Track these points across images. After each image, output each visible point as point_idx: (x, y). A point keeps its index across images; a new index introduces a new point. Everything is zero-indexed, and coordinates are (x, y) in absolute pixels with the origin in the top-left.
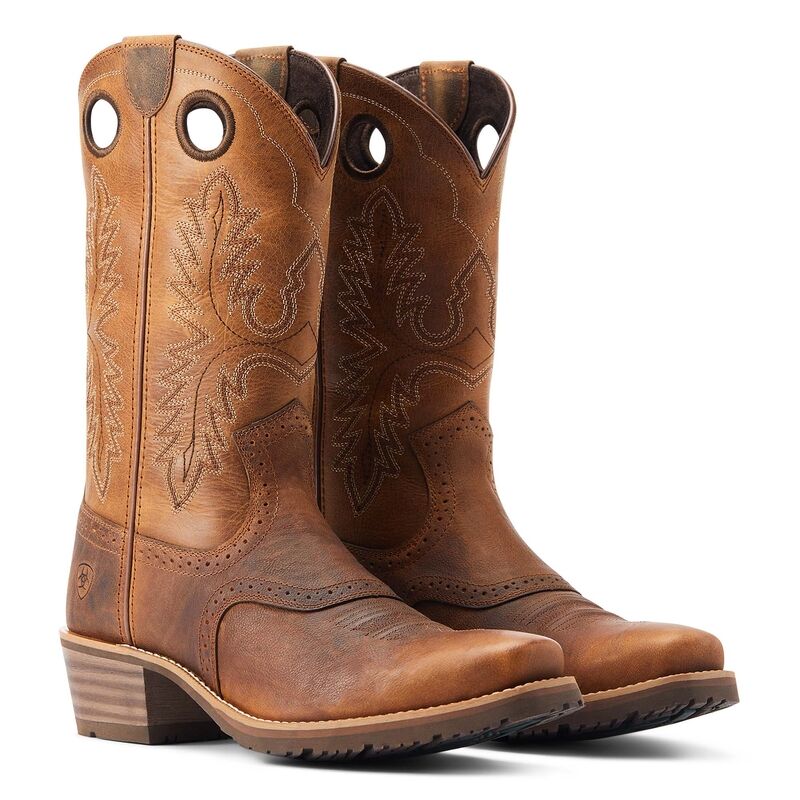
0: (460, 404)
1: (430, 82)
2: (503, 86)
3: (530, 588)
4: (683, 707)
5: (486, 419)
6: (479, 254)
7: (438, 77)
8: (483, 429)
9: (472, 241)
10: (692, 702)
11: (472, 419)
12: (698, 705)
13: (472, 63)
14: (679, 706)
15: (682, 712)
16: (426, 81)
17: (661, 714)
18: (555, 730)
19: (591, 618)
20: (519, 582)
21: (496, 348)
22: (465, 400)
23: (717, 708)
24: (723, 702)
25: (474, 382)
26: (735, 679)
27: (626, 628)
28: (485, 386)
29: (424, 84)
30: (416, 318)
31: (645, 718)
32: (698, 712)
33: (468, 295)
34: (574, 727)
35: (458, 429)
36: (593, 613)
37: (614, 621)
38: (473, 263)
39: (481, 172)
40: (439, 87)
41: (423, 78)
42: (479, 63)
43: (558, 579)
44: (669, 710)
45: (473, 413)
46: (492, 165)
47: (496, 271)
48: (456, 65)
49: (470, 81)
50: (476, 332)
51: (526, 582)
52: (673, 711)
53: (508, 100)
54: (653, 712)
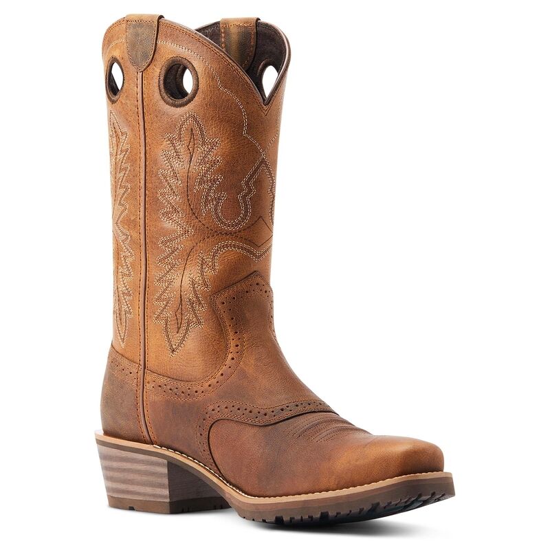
0: (249, 273)
1: (227, 33)
2: (281, 37)
3: (300, 409)
4: (413, 499)
5: (268, 284)
6: (263, 161)
7: (234, 31)
8: (266, 292)
9: (258, 152)
10: (420, 495)
11: (257, 284)
12: (424, 498)
13: (258, 19)
14: (409, 499)
15: (413, 503)
16: (224, 33)
17: (396, 505)
18: (318, 515)
19: (346, 433)
20: (292, 405)
21: (274, 231)
22: (252, 271)
23: (439, 500)
24: (443, 495)
25: (259, 257)
26: (452, 478)
27: (372, 439)
28: (268, 260)
29: (223, 35)
30: (216, 210)
31: (385, 508)
32: (425, 503)
33: (254, 191)
34: (332, 513)
35: (247, 292)
36: (347, 429)
37: (362, 435)
38: (258, 168)
39: (264, 100)
40: (234, 37)
41: (223, 31)
42: (264, 20)
43: (321, 403)
44: (402, 501)
45: (259, 280)
46: (273, 96)
47: (275, 174)
48: (247, 21)
49: (257, 33)
50: (261, 219)
51: (297, 406)
52: (406, 502)
53: (285, 47)
54: (391, 503)
